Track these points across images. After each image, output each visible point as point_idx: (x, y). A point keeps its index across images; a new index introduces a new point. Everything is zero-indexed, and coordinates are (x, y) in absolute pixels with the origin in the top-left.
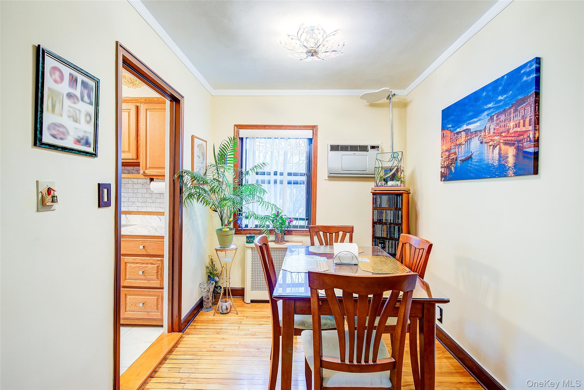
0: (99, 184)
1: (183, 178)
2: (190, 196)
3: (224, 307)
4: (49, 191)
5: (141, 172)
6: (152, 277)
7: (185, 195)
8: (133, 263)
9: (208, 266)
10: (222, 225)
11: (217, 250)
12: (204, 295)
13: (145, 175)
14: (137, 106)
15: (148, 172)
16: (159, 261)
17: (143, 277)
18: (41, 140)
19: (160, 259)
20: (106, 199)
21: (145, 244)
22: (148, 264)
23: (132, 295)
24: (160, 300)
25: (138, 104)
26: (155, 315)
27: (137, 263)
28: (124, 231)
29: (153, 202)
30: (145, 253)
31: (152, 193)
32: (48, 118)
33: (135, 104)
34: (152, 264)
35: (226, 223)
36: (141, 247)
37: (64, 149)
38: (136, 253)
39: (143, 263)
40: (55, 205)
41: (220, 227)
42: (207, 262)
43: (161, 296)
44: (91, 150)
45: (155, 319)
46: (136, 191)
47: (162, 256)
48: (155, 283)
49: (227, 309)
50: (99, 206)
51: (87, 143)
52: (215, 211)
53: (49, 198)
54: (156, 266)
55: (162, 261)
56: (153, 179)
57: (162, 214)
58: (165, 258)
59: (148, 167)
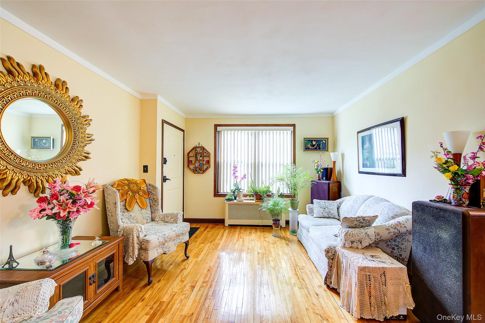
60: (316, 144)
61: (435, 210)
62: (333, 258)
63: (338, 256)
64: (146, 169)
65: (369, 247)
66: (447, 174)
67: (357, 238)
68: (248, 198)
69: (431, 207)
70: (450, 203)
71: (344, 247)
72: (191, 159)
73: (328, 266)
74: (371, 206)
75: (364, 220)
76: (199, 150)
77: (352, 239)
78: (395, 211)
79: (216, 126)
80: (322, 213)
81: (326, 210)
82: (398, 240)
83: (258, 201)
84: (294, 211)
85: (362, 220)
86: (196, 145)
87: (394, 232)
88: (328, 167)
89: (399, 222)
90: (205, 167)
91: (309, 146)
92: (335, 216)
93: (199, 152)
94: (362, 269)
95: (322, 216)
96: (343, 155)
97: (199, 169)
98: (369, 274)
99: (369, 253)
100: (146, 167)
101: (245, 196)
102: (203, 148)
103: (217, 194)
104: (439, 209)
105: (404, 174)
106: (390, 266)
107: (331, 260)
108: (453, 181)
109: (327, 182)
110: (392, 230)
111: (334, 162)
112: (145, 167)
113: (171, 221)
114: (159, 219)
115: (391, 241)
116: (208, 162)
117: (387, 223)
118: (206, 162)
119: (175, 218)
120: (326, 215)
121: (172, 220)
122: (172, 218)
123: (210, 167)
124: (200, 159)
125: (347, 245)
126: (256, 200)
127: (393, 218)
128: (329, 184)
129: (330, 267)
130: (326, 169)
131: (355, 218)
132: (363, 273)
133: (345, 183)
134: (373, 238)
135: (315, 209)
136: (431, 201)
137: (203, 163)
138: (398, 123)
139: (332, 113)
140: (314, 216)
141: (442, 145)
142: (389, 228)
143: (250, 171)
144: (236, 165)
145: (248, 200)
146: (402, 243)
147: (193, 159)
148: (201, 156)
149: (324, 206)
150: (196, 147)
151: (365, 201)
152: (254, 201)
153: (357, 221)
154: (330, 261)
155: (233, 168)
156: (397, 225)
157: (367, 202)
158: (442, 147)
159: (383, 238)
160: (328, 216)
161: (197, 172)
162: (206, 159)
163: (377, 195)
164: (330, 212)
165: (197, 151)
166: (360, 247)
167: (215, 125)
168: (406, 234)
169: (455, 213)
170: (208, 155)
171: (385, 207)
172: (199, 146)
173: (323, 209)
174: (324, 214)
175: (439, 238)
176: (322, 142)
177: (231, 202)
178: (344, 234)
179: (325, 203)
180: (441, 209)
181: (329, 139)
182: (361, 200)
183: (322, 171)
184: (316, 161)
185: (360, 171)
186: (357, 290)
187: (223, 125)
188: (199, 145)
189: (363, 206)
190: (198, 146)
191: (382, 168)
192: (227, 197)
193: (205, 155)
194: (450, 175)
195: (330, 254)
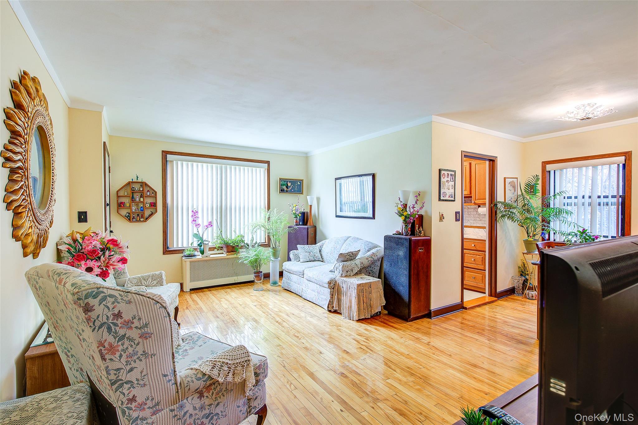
0: (456, 212)
1: (497, 206)
2: (503, 216)
3: (530, 295)
4: (442, 215)
5: (473, 202)
6: (479, 263)
7: (499, 215)
8: (469, 254)
9: (521, 266)
10: (528, 237)
11: (524, 254)
12: (516, 285)
13: (475, 204)
14: (470, 163)
15: (477, 202)
16: (483, 254)
17: (474, 262)
18: (440, 199)
19: (483, 253)
20: (458, 218)
21: (475, 244)
22: (477, 255)
23: (468, 272)
24: (484, 277)
25: (470, 162)
26: (481, 285)
27: (470, 254)
28: (465, 236)
29: (480, 220)
30: (475, 249)
31: (479, 215)
32: (442, 191)
33: (469, 162)
34: (479, 255)
35: (531, 235)
36: (473, 245)
37: (446, 200)
38: (470, 248)
39: (474, 255)
40: (444, 220)
41: (526, 237)
42: (520, 264)
43: (484, 275)
44: (453, 199)
45: (481, 288)
46: (470, 213)
47: (485, 252)
48: (481, 267)
49: (532, 296)
50: (456, 221)
51: (452, 197)
52: (522, 226)
53: (442, 218)
54: (482, 257)
55: (485, 254)
56: (480, 206)
57: (484, 228)
58: (486, 253)
59: (477, 199)
60: (291, 186)
61: (396, 239)
62: (334, 287)
63: (338, 284)
64: (82, 217)
65: (356, 274)
66: (402, 217)
67: (350, 268)
68: (216, 251)
69: (395, 238)
70: (403, 235)
71: (342, 276)
72: (122, 200)
73: (330, 295)
74: (351, 244)
75: (352, 254)
76: (137, 187)
77: (347, 269)
78: (369, 245)
79: (165, 154)
80: (309, 257)
81: (311, 254)
82: (372, 266)
83: (230, 254)
84: (276, 259)
85: (351, 255)
86: (132, 179)
87: (371, 260)
88: (304, 211)
89: (373, 253)
90: (147, 213)
91: (284, 187)
92: (319, 259)
93: (138, 189)
94: (359, 285)
95: (309, 260)
96: (318, 199)
97: (138, 215)
98: (363, 288)
99: (359, 277)
100: (84, 214)
101: (211, 249)
102: (145, 184)
103: (167, 251)
104: (399, 238)
105: (374, 217)
106: (373, 281)
107: (332, 289)
108: (405, 221)
109: (306, 227)
110: (370, 259)
111: (310, 205)
112: (81, 214)
113: (154, 284)
114: (132, 285)
115: (369, 267)
116: (154, 205)
117: (366, 254)
118: (150, 205)
119: (159, 280)
120: (312, 258)
121: (155, 282)
122: (154, 280)
123: (156, 211)
124: (140, 200)
125: (344, 275)
126: (228, 253)
127: (368, 251)
128: (308, 229)
129: (332, 295)
130: (303, 214)
131: (347, 253)
132: (360, 288)
133: (321, 227)
134: (359, 266)
135: (301, 254)
136: (393, 234)
137: (146, 207)
138: (371, 177)
139: (306, 153)
140: (301, 261)
141: (400, 199)
142: (368, 257)
143: (215, 218)
144: (195, 210)
145: (216, 254)
146: (374, 268)
147: (127, 201)
148: (141, 197)
149: (309, 250)
150: (133, 182)
151: (345, 241)
152: (224, 255)
153: (348, 255)
154: (331, 291)
155: (191, 214)
156: (372, 255)
157: (347, 242)
158: (400, 200)
159: (365, 266)
160: (313, 259)
161: (134, 220)
162: (149, 200)
163: (353, 236)
164: (315, 255)
165: (134, 189)
166: (352, 274)
167: (163, 151)
168: (376, 261)
169: (406, 239)
170: (153, 195)
171: (362, 243)
172: (137, 181)
173: (308, 254)
174: (310, 258)
175: (398, 255)
176: (297, 183)
177: (193, 259)
178: (342, 266)
179: (309, 247)
180: (400, 238)
181: (304, 180)
182: (342, 241)
183: (300, 215)
184: (294, 205)
185: (337, 215)
186: (356, 301)
187: (176, 152)
188: (137, 179)
189: (344, 245)
190: (135, 180)
191: (348, 212)
192: (187, 253)
193: (148, 194)
194: (403, 217)
195: (332, 285)
